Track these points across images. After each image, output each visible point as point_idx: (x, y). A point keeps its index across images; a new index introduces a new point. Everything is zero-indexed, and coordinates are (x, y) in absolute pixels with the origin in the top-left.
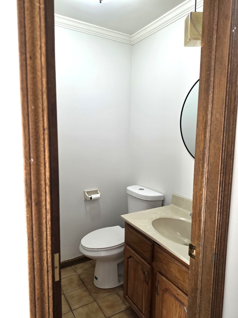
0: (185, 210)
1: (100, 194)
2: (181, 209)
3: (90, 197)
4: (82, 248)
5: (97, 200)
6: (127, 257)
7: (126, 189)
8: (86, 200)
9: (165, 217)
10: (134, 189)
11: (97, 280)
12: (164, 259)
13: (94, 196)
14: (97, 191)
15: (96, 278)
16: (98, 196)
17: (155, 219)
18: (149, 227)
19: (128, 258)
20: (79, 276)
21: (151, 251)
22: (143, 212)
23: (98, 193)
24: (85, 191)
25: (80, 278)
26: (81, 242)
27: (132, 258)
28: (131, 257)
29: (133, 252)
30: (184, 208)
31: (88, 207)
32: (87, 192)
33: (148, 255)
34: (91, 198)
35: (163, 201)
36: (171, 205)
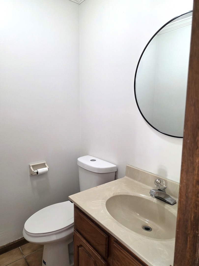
0: (141, 184)
1: (48, 167)
2: (136, 182)
3: (36, 171)
4: (25, 233)
5: (44, 174)
6: (77, 245)
7: (76, 161)
8: (32, 175)
9: (120, 194)
10: (84, 161)
11: (45, 265)
12: (124, 258)
13: (40, 170)
14: (44, 164)
15: (45, 263)
16: (46, 169)
17: (109, 198)
18: (102, 211)
19: (78, 247)
20: (26, 259)
21: (106, 245)
22: (95, 188)
23: (46, 167)
24: (31, 165)
25: (27, 262)
26: (24, 226)
27: (82, 248)
28: (81, 246)
29: (84, 241)
30: (140, 181)
31: (35, 182)
32: (33, 166)
33: (102, 249)
34: (37, 173)
35: (116, 172)
36: (126, 177)
